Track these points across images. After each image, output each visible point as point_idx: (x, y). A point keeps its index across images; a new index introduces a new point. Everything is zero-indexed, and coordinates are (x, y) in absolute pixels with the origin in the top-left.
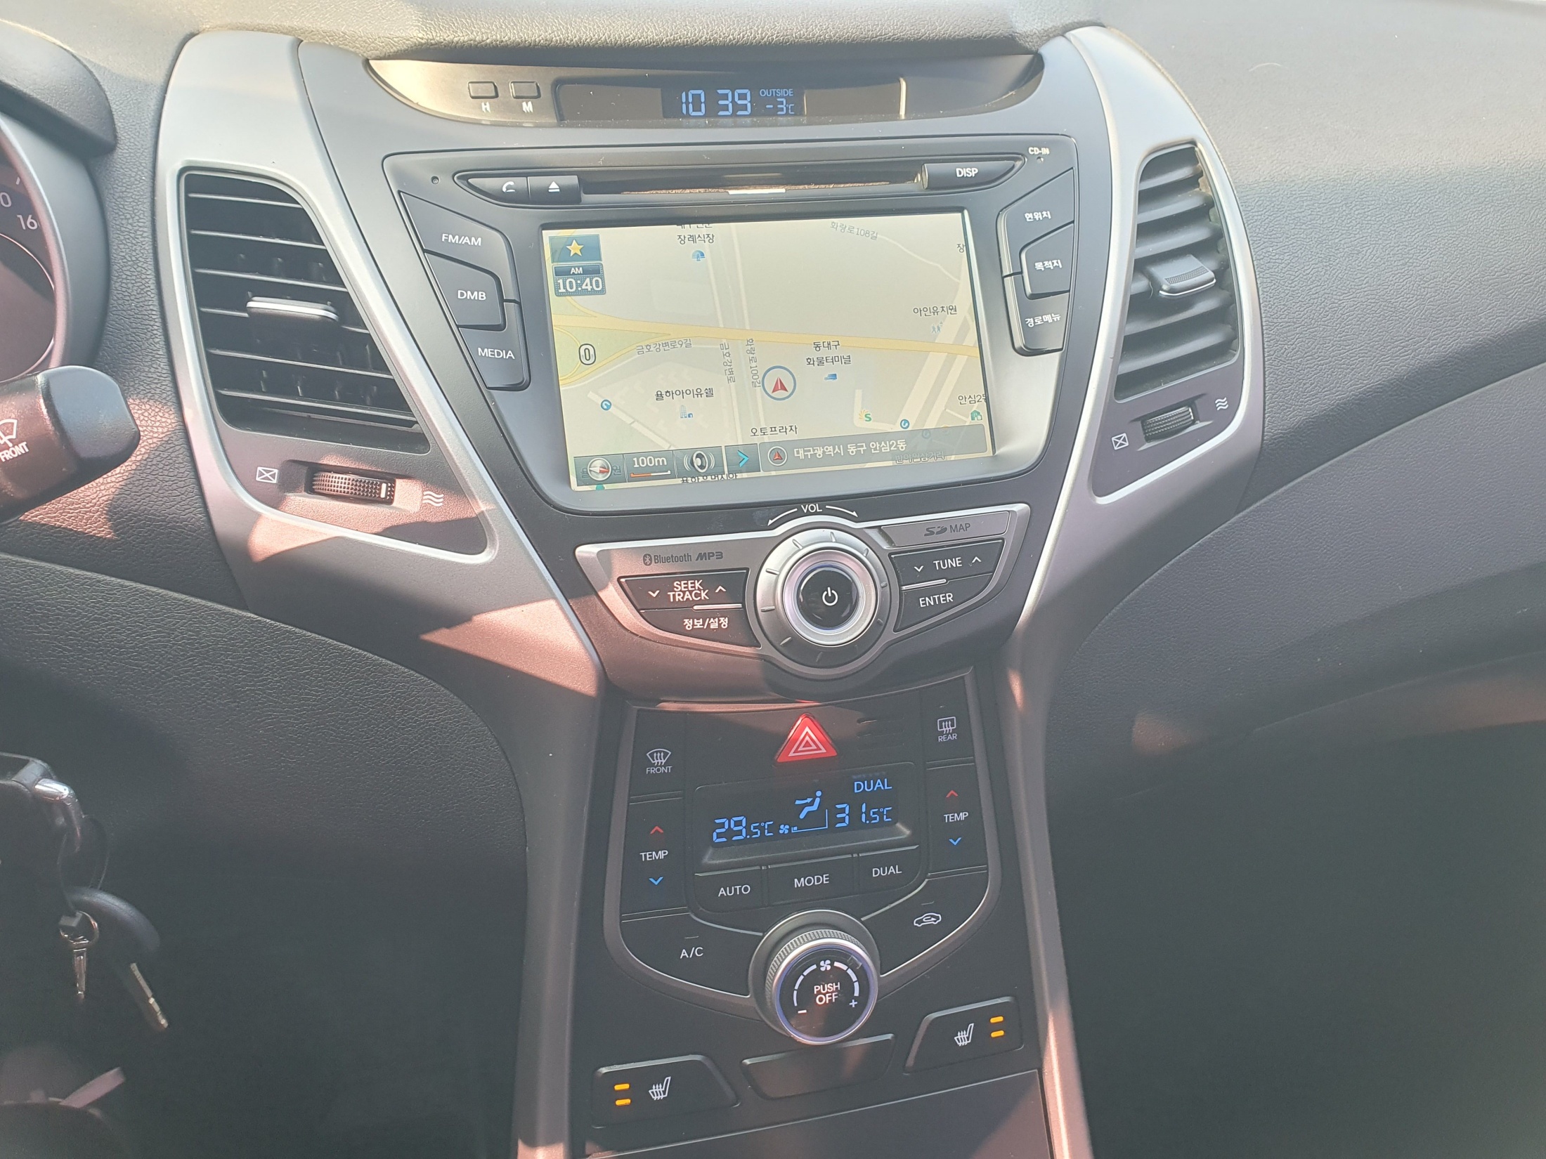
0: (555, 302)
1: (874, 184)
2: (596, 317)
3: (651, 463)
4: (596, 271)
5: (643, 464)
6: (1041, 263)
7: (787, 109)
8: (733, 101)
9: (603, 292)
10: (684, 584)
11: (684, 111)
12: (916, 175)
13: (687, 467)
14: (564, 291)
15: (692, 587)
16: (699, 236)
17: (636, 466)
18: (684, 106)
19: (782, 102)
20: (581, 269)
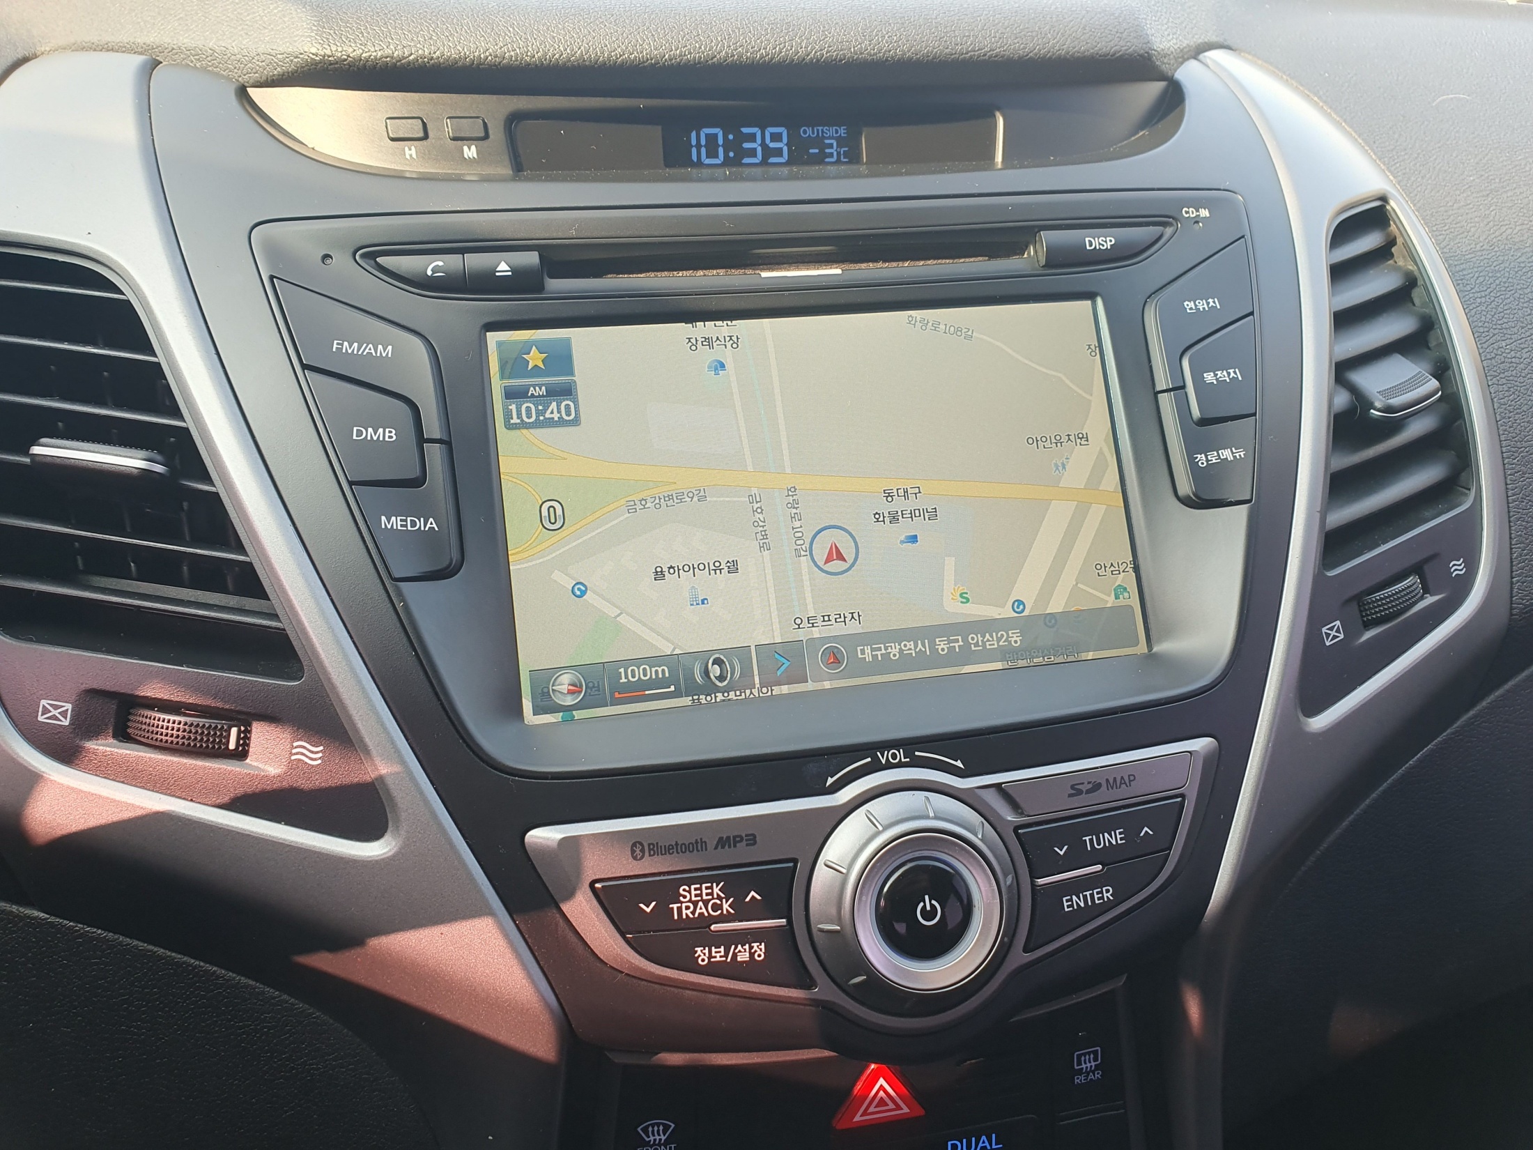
0: (506, 440)
1: (967, 260)
2: (565, 459)
3: (645, 675)
4: (566, 391)
5: (633, 676)
6: (1212, 374)
7: (839, 154)
8: (763, 145)
9: (576, 422)
10: (696, 889)
11: (694, 158)
12: (1027, 247)
13: (699, 679)
14: (519, 421)
15: (707, 894)
16: (718, 338)
17: (623, 680)
18: (694, 151)
19: (832, 144)
20: (543, 388)
